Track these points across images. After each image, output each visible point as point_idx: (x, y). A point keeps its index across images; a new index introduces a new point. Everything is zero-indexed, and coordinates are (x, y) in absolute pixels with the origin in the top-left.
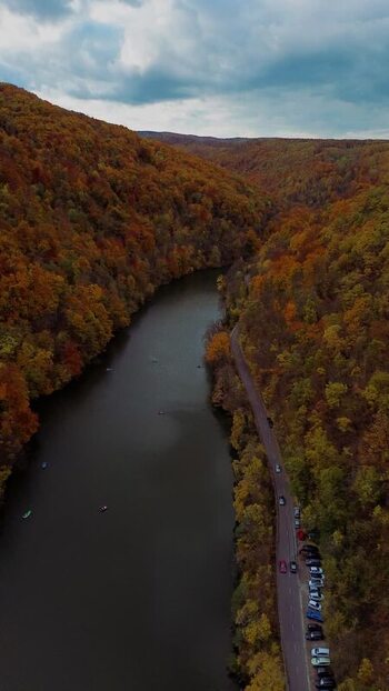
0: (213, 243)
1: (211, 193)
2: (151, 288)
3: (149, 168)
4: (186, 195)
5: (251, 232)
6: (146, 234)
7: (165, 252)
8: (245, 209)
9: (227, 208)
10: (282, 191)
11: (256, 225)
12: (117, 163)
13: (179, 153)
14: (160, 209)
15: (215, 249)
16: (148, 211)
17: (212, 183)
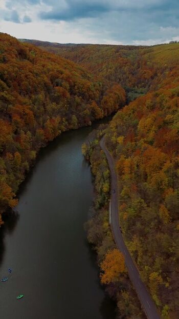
0: (72, 113)
1: (67, 79)
2: (33, 154)
3: (26, 62)
4: (51, 80)
5: (94, 104)
6: (27, 111)
7: (42, 123)
8: (89, 89)
9: (78, 88)
10: (101, 74)
11: (96, 99)
12: (4, 58)
13: (44, 52)
14: (36, 92)
15: (74, 117)
16: (27, 92)
17: (67, 72)
